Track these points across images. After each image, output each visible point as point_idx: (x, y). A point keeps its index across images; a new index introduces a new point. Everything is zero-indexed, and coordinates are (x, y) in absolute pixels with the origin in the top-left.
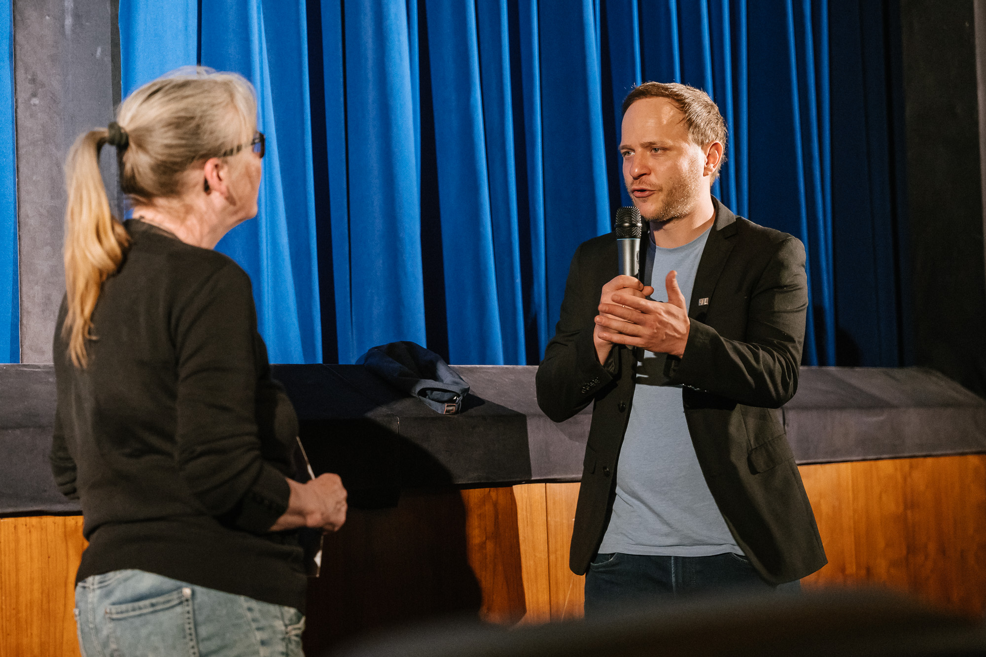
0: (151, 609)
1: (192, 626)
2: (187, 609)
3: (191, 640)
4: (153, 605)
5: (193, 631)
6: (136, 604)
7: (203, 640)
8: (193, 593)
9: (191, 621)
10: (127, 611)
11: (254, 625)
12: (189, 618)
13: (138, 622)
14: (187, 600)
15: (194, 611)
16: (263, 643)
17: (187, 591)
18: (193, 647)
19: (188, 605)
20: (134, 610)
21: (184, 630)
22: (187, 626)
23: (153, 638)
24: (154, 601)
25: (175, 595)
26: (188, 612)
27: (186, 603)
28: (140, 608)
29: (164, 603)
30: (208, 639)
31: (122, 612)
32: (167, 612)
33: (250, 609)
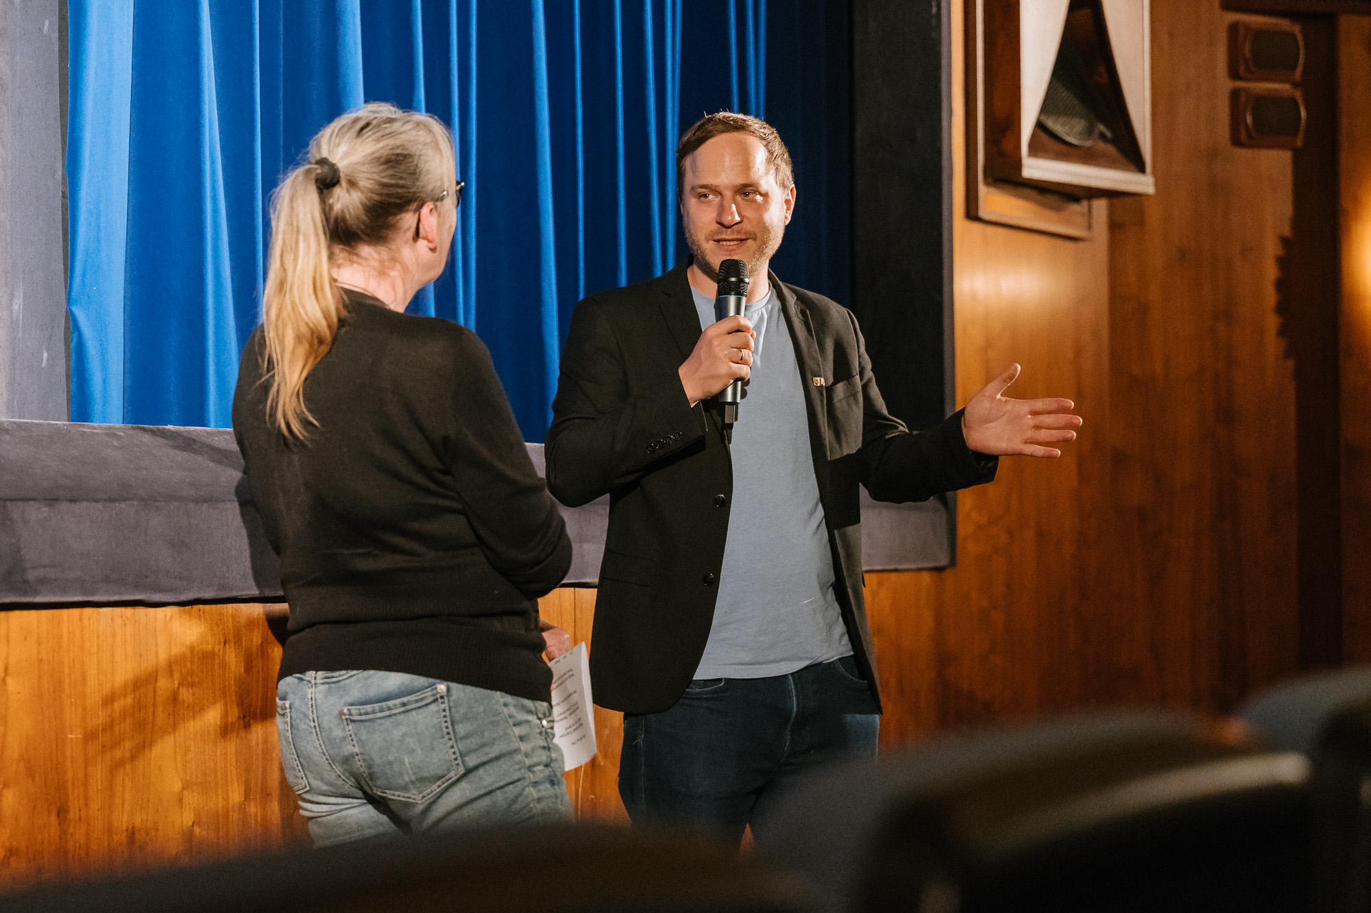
0: (403, 709)
1: (449, 724)
2: (443, 706)
3: (450, 739)
4: (404, 705)
5: (450, 730)
6: (384, 704)
7: (461, 739)
8: (448, 690)
9: (448, 719)
10: (373, 712)
11: (511, 722)
12: (445, 716)
13: (388, 723)
14: (442, 697)
15: (450, 708)
16: (522, 738)
17: (442, 687)
18: (452, 747)
19: (443, 703)
20: (382, 710)
21: (441, 730)
22: (444, 725)
23: (407, 740)
24: (405, 700)
25: (428, 693)
26: (444, 710)
27: (440, 701)
28: (389, 709)
29: (417, 701)
30: (466, 737)
31: (367, 713)
32: (421, 711)
33: (506, 705)
